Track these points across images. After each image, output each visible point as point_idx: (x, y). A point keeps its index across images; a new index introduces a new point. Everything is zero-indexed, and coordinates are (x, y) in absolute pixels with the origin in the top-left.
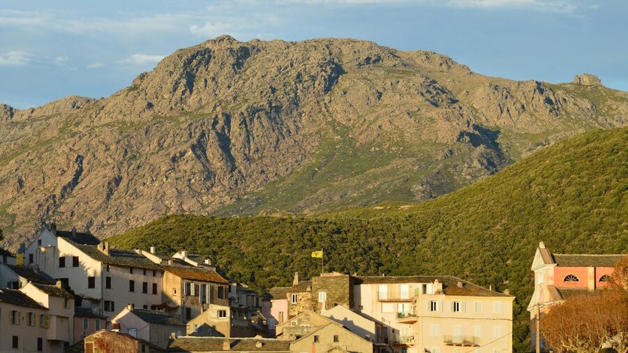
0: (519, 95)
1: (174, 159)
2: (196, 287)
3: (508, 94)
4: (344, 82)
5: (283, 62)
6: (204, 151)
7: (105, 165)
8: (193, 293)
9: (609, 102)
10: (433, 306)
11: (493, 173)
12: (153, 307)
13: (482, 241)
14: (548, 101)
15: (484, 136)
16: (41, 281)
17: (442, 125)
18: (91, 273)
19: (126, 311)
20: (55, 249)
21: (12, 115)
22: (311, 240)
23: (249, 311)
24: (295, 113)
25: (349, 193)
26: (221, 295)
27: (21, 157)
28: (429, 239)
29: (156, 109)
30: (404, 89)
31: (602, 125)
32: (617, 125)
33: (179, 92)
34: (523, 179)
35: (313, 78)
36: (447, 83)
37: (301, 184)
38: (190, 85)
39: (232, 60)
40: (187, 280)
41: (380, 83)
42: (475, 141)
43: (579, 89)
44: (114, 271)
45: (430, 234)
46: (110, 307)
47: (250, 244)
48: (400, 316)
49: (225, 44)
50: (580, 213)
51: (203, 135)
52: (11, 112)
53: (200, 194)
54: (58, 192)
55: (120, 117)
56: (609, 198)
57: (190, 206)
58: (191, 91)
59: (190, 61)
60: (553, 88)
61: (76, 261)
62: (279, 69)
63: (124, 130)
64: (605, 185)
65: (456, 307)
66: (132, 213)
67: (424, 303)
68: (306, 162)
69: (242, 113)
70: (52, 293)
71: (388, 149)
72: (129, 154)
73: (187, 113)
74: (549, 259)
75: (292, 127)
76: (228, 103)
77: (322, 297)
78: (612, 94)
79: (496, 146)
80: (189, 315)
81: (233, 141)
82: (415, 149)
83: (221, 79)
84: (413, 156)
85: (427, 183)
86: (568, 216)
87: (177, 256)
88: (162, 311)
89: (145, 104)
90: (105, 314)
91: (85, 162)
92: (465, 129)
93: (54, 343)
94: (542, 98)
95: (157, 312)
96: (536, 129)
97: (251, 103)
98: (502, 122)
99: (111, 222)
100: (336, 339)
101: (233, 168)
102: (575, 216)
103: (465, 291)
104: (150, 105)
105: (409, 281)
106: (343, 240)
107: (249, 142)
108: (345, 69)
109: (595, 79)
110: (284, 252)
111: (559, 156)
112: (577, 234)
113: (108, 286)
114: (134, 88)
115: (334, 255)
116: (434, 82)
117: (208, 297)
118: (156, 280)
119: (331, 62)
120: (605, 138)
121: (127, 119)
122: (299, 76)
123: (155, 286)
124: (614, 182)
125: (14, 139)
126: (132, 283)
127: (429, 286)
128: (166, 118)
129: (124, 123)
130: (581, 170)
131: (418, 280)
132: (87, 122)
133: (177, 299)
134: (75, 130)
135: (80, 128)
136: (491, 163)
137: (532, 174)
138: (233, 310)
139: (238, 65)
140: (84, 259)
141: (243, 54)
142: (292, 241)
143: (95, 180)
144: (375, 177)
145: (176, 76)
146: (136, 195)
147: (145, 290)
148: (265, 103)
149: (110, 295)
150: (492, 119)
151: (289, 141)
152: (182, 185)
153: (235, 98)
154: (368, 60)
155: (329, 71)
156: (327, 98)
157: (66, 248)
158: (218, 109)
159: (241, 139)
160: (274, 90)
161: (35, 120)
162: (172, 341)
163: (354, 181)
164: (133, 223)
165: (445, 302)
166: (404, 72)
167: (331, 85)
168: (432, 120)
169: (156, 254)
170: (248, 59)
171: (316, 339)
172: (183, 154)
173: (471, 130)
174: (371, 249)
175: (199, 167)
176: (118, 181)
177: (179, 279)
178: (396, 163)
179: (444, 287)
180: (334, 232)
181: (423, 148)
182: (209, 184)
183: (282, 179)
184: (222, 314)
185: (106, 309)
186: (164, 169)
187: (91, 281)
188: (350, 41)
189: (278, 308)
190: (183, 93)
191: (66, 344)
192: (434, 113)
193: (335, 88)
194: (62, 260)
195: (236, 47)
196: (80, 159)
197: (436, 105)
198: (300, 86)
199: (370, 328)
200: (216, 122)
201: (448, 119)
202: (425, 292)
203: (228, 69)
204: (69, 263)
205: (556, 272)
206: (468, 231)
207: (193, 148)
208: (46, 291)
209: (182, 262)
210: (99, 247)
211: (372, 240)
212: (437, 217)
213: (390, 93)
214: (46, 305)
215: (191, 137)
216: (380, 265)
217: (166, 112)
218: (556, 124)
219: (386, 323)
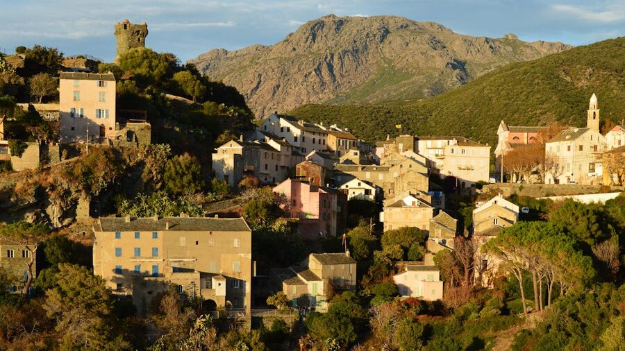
0: (477, 44)
1: (306, 76)
2: (343, 141)
3: (472, 44)
4: (390, 38)
5: (360, 27)
6: (320, 72)
7: (272, 79)
8: (341, 144)
9: (521, 48)
10: (453, 151)
11: (463, 84)
12: (323, 151)
13: (459, 117)
14: (491, 47)
15: (459, 65)
16: (276, 139)
17: (438, 59)
18: (295, 135)
19: (313, 153)
20: (279, 124)
21: (226, 54)
22: (375, 117)
23: (367, 153)
24: (365, 53)
25: (392, 93)
26: (354, 145)
27: (231, 75)
28: (433, 116)
29: (297, 51)
30: (419, 41)
31: (518, 59)
32: (526, 60)
33: (309, 42)
34: (480, 87)
35: (375, 36)
36: (441, 38)
37: (368, 88)
38: (314, 39)
39: (335, 27)
40: (339, 138)
41: (408, 38)
42: (454, 67)
43: (506, 41)
44: (306, 134)
45: (434, 114)
46: (304, 150)
47: (346, 118)
48: (437, 155)
49: (331, 19)
50: (508, 104)
51: (320, 64)
52: (226, 52)
53: (318, 93)
54: (249, 92)
55: (280, 55)
56: (522, 97)
57: (314, 99)
58: (314, 42)
59: (314, 27)
60: (493, 41)
61: (288, 129)
62: (358, 31)
63: (281, 61)
64: (520, 90)
65: (463, 151)
66: (285, 103)
67: (448, 149)
68: (371, 77)
69: (339, 53)
70: (282, 144)
71: (411, 71)
72: (284, 73)
73: (312, 53)
74: (506, 129)
75: (364, 60)
76: (332, 48)
77: (401, 146)
78: (523, 43)
79: (464, 70)
80: (339, 154)
81: (335, 67)
82: (424, 71)
83: (329, 36)
84: (424, 74)
85: (430, 88)
86: (502, 106)
87: (332, 126)
88: (328, 153)
89: (292, 48)
90: (303, 154)
91: (262, 77)
92: (450, 61)
93: (283, 167)
94: (488, 46)
95: (324, 153)
96: (484, 61)
97: (344, 48)
98: (468, 58)
99: (275, 107)
100: (410, 166)
101: (335, 80)
102: (506, 105)
103: (468, 144)
104: (294, 49)
105: (441, 139)
106: (391, 117)
107: (342, 67)
108: (390, 30)
109: (515, 36)
110: (363, 123)
111: (498, 75)
112: (506, 114)
113: (303, 141)
114: (287, 40)
115: (387, 124)
116: (435, 37)
117: (348, 146)
118: (324, 138)
119: (384, 27)
120: (521, 66)
121: (283, 56)
122: (368, 34)
123: (324, 141)
124: (525, 89)
125: (227, 66)
126: (314, 139)
127: (451, 141)
128: (302, 55)
129: (281, 58)
130: (509, 82)
131: (446, 139)
132: (263, 57)
133: (334, 148)
134: (258, 61)
135: (260, 61)
136: (462, 78)
137: (484, 84)
138: (361, 153)
139: (338, 29)
140: (293, 128)
141: (340, 23)
142: (366, 117)
143: (267, 86)
144: (405, 85)
145: (307, 35)
146: (287, 94)
147: (320, 143)
148: (350, 48)
149: (304, 145)
150: (462, 56)
151: (362, 67)
152: (310, 89)
153: (336, 46)
154: (402, 26)
155: (382, 32)
156: (381, 46)
157: (284, 123)
158: (328, 51)
159: (339, 66)
160: (355, 42)
161: (238, 56)
162: (334, 166)
163: (394, 87)
164: (285, 108)
165: (458, 149)
166: (419, 32)
167: (383, 39)
168: (433, 57)
169: (323, 126)
170: (343, 26)
171: (401, 166)
172: (310, 73)
173: (452, 62)
174: (405, 121)
175: (318, 80)
176: (278, 87)
177: (335, 137)
178: (415, 78)
179: (458, 142)
180: (387, 113)
181: (429, 71)
182: (322, 88)
183: (359, 86)
184: (356, 154)
185: (302, 151)
186: (301, 81)
187: (296, 138)
188: (392, 17)
189: (379, 152)
190: (311, 43)
191: (288, 168)
192: (434, 53)
193: (385, 40)
194: (282, 128)
195: (337, 20)
196: (260, 76)
197: (435, 49)
198: (368, 40)
199: (424, 161)
200: (326, 58)
201: (441, 56)
202: (448, 144)
203: (333, 31)
204: (285, 130)
205: (509, 135)
206: (452, 113)
207: (315, 70)
208: (279, 143)
209: (335, 129)
210: (299, 123)
211: (405, 117)
212: (437, 106)
213: (413, 43)
214: (279, 150)
215: (314, 64)
216: (409, 129)
217: (302, 52)
218: (494, 59)
219: (430, 159)
